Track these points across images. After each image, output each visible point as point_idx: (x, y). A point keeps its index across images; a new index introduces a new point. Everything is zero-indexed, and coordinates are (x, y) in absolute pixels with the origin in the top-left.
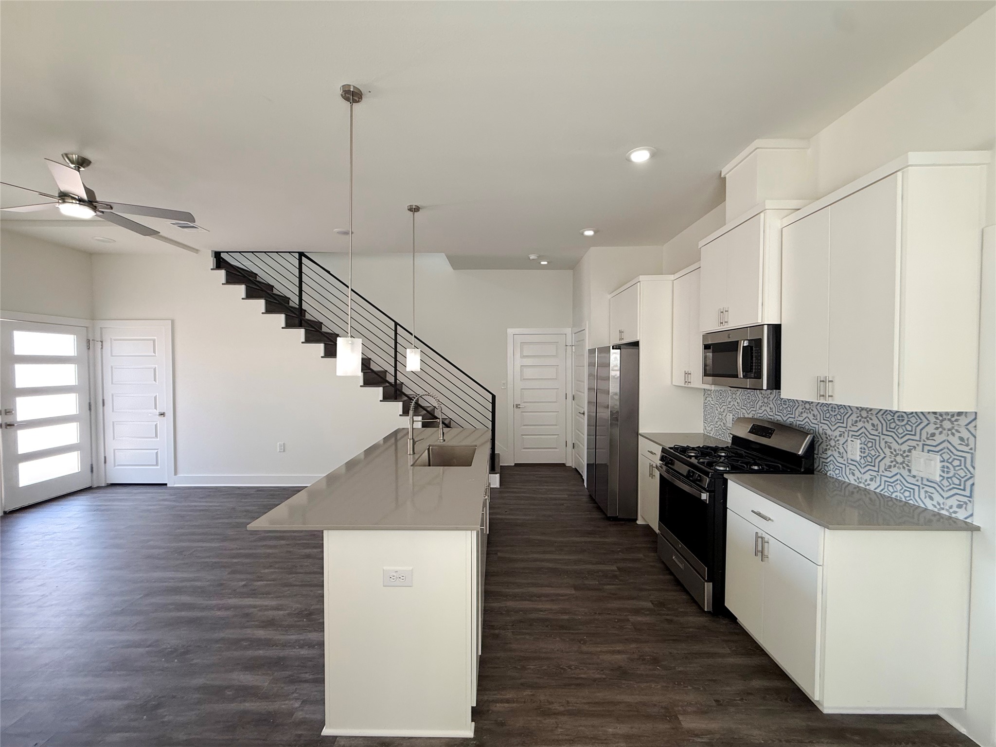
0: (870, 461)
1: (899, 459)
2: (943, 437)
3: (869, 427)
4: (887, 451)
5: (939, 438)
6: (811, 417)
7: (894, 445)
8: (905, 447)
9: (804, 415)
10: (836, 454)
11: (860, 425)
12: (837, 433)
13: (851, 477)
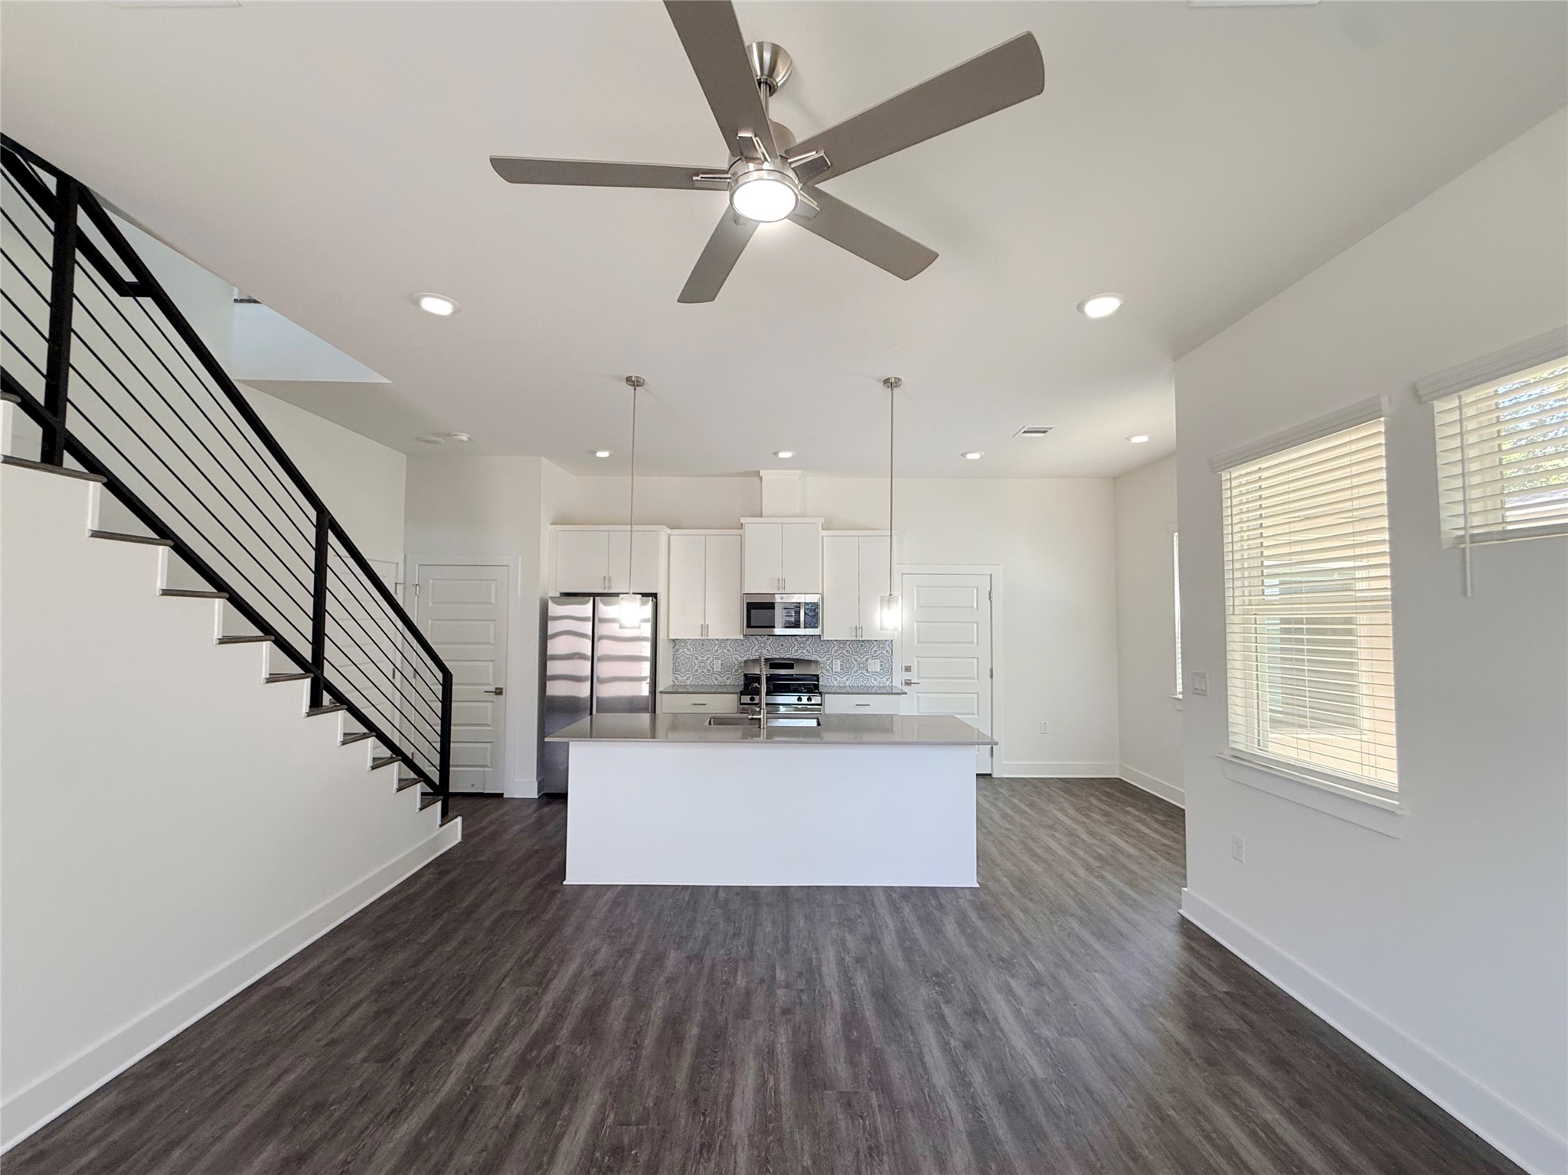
0: (846, 670)
1: (861, 666)
2: (880, 652)
3: (845, 652)
4: (855, 663)
5: (878, 652)
6: (805, 652)
7: (859, 659)
8: (864, 659)
9: (800, 651)
10: (824, 671)
11: (839, 652)
12: (825, 659)
13: (835, 682)
